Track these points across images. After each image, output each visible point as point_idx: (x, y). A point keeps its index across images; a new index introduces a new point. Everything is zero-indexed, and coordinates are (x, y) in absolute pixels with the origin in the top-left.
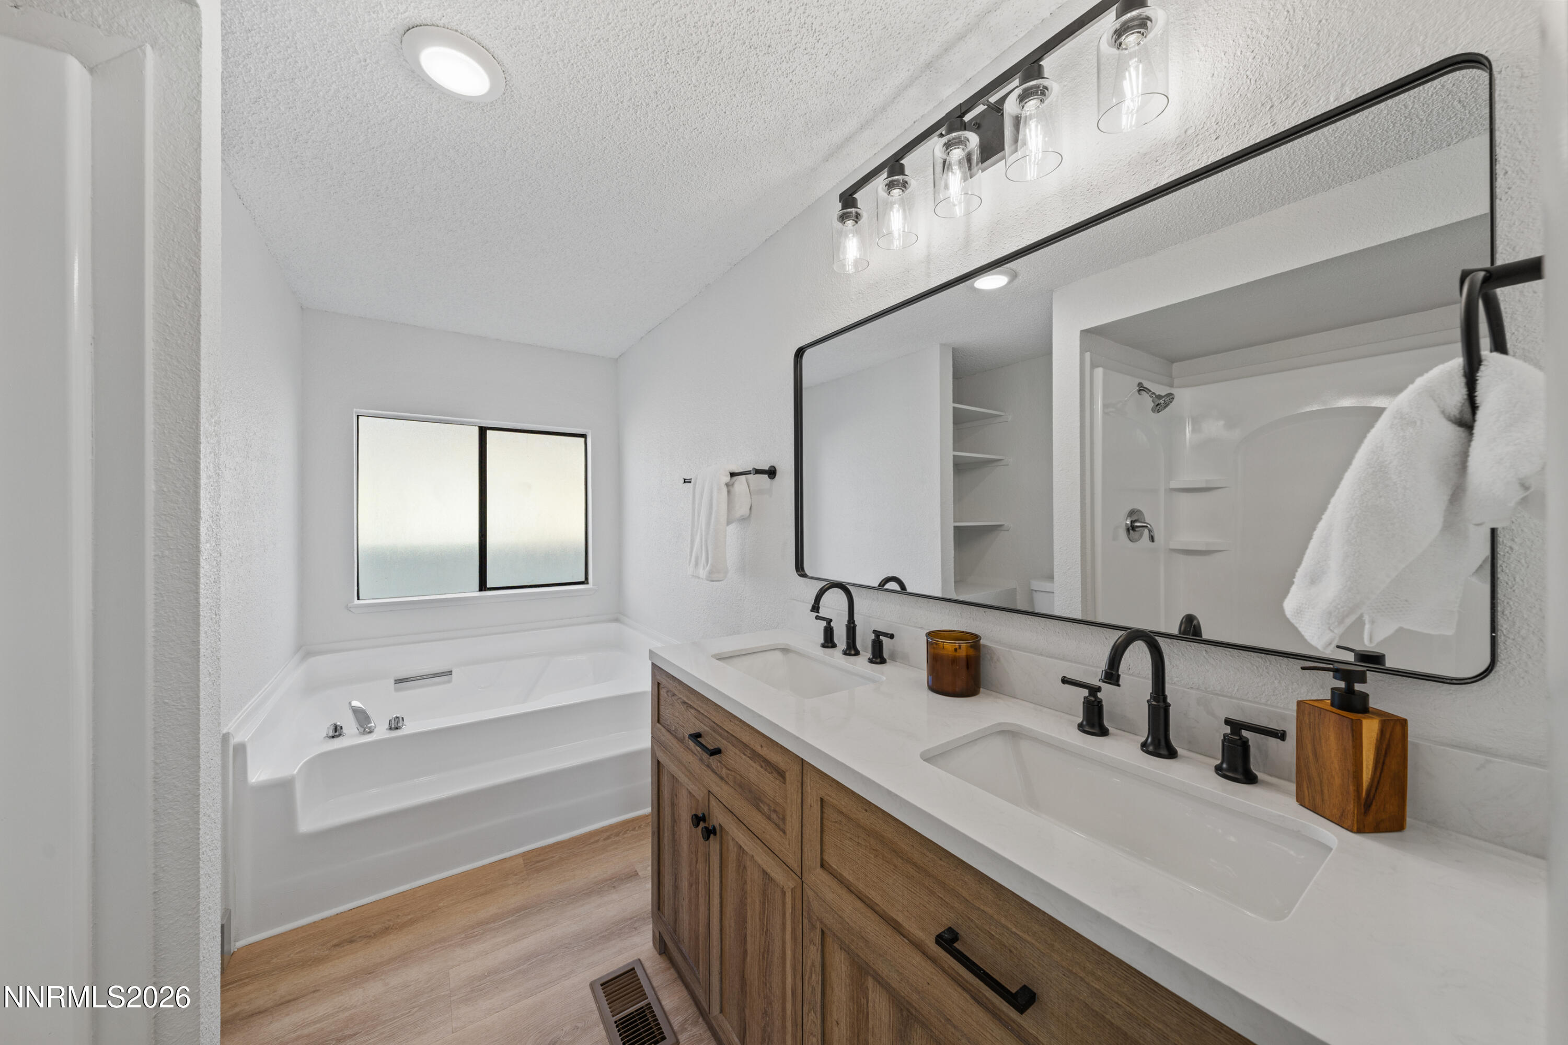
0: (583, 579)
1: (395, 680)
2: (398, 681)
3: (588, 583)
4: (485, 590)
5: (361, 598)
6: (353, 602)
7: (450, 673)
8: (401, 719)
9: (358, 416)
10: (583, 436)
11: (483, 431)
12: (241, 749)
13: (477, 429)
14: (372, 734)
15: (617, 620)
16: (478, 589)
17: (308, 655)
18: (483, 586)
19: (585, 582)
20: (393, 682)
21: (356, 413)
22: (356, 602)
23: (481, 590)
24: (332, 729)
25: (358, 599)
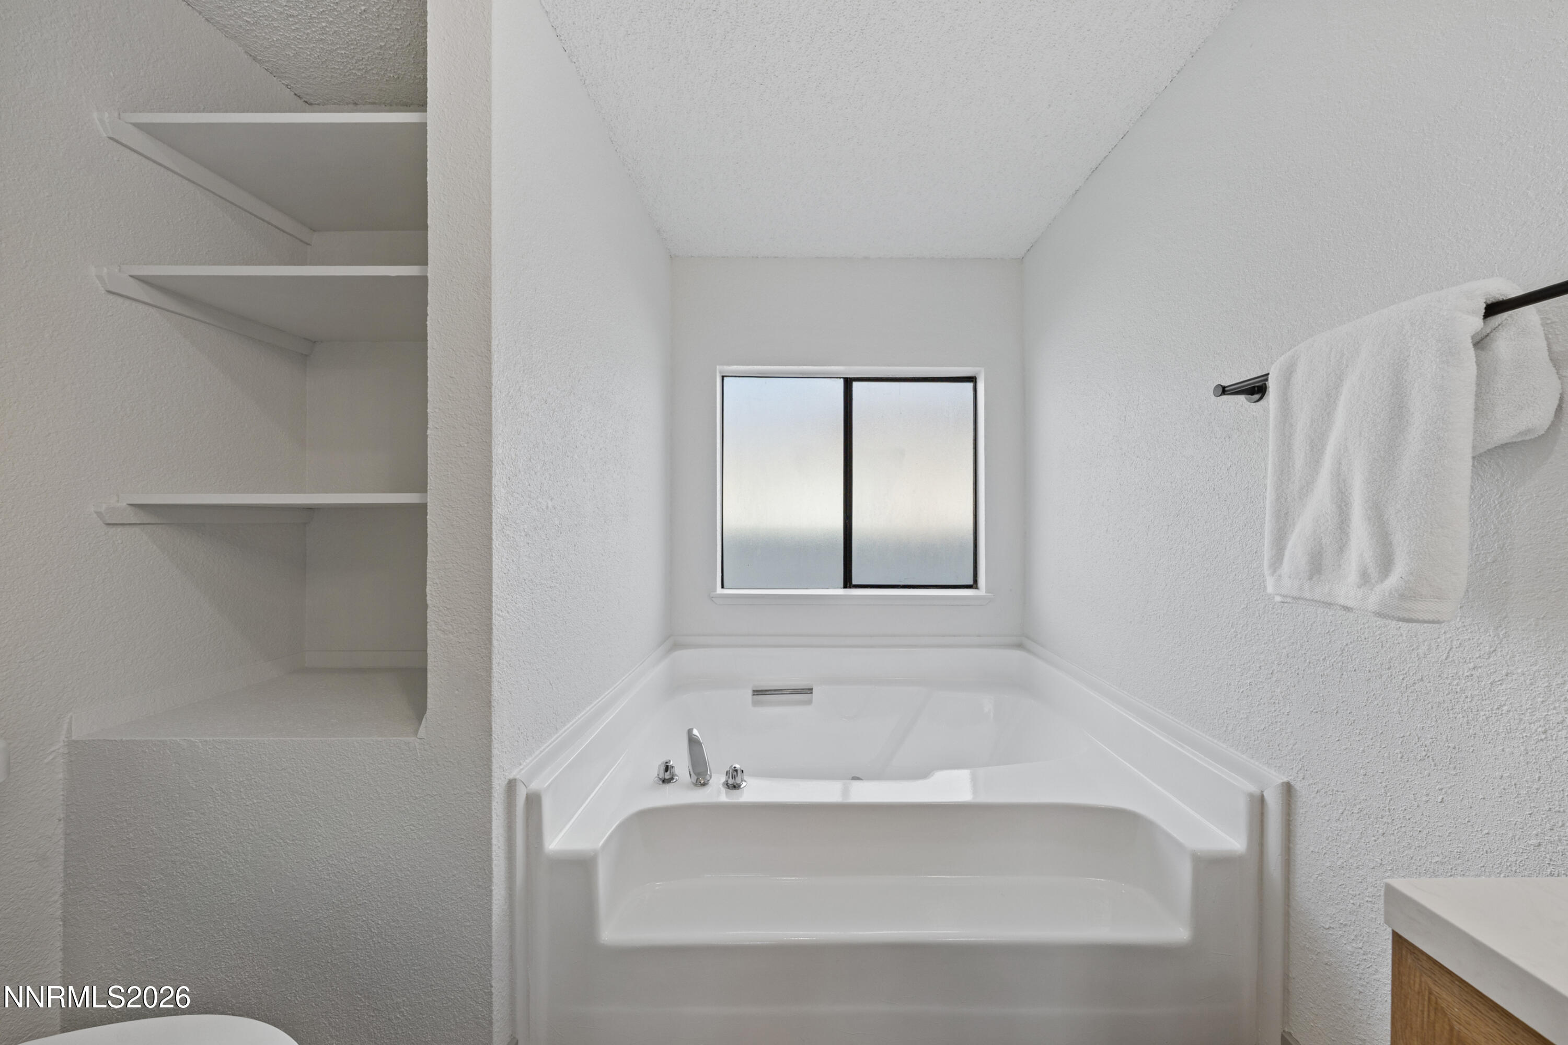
0: (971, 582)
1: (754, 691)
2: (757, 692)
3: (977, 588)
4: (850, 588)
5: (725, 586)
6: (715, 590)
7: (810, 691)
8: (739, 772)
9: (723, 377)
10: (972, 379)
11: (848, 383)
12: (534, 801)
13: (842, 380)
14: (706, 787)
15: (1020, 646)
16: (842, 584)
17: (676, 646)
18: (848, 583)
19: (974, 585)
20: (750, 693)
21: (720, 372)
22: (719, 590)
23: (845, 587)
24: (663, 768)
25: (723, 587)
